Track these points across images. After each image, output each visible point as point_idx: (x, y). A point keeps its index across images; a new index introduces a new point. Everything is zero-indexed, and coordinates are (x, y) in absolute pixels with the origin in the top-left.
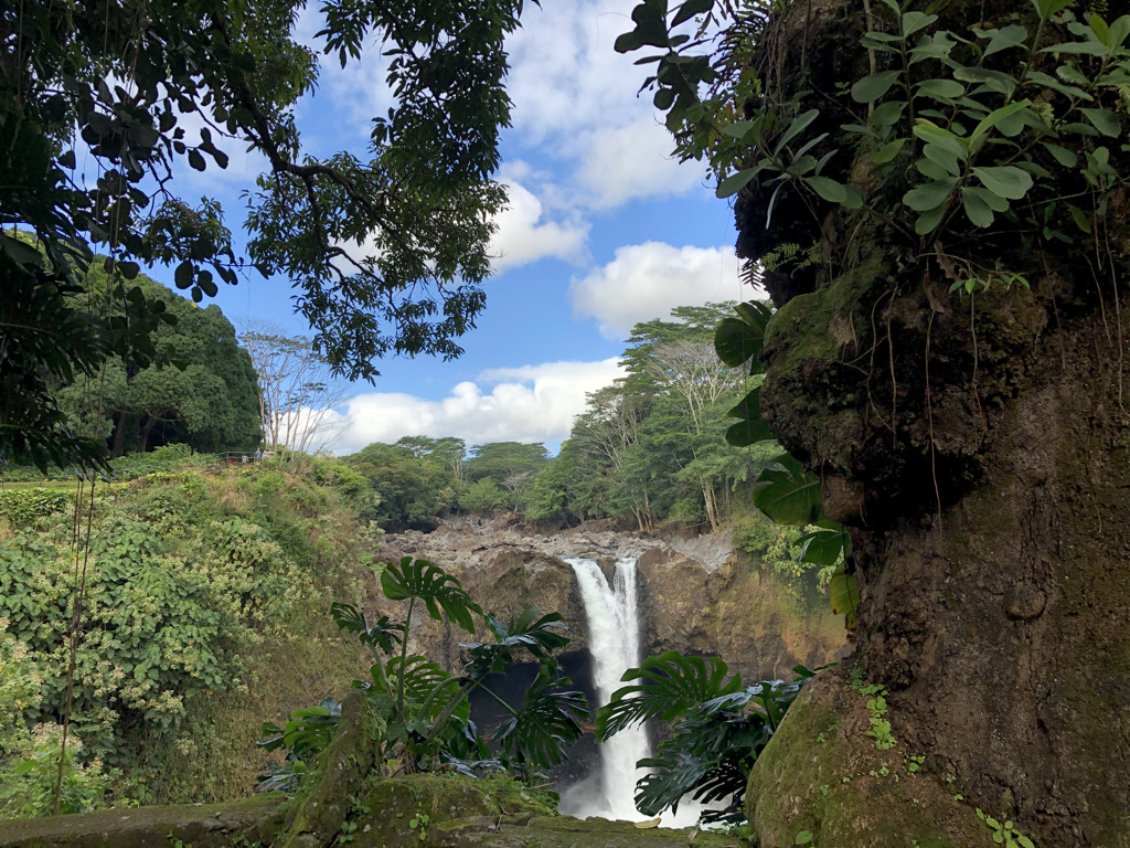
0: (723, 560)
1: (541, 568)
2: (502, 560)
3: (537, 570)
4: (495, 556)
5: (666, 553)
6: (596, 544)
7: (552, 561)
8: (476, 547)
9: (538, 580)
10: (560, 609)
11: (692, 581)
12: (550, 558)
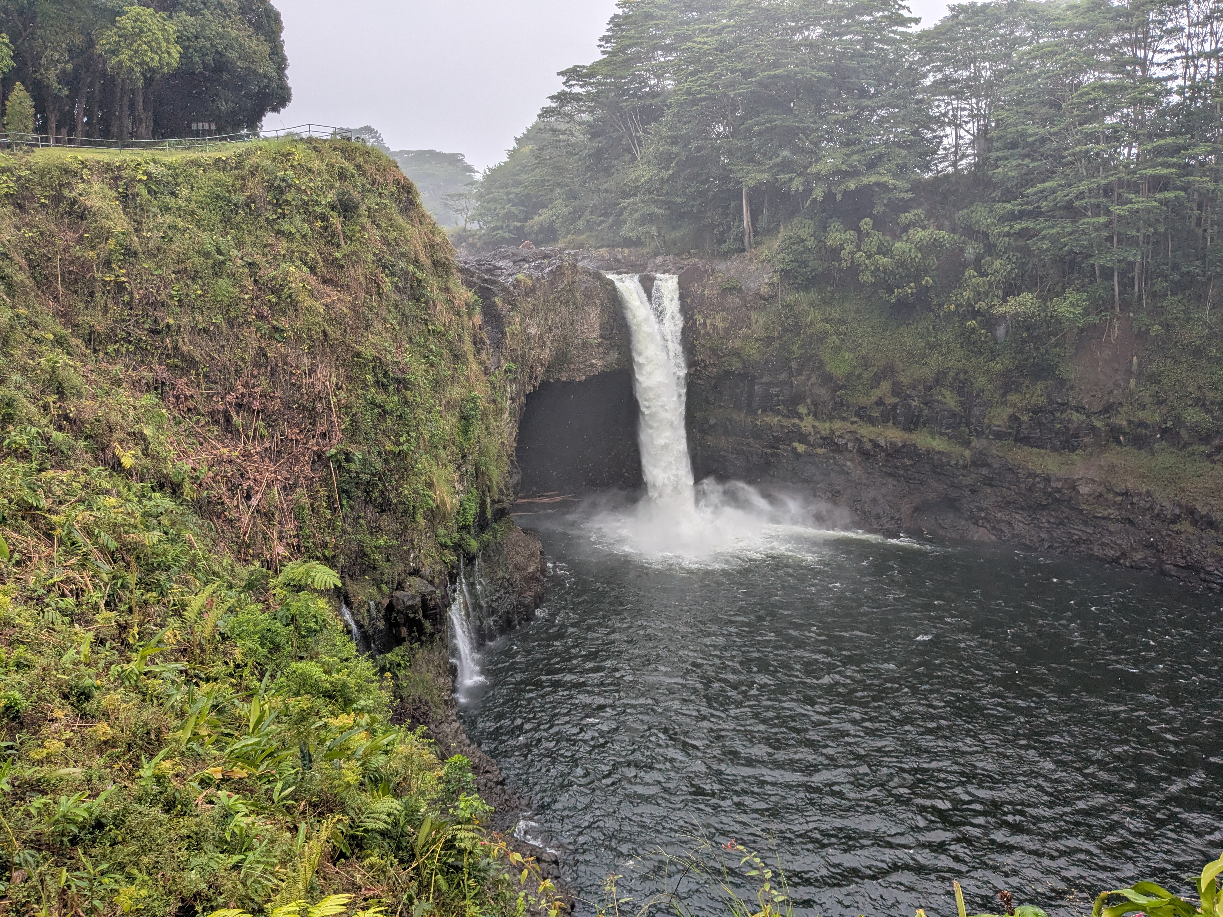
0: (764, 280)
1: (587, 282)
3: (584, 286)
5: (705, 272)
7: (596, 276)
9: (584, 295)
10: (602, 326)
11: (733, 301)
12: (594, 273)
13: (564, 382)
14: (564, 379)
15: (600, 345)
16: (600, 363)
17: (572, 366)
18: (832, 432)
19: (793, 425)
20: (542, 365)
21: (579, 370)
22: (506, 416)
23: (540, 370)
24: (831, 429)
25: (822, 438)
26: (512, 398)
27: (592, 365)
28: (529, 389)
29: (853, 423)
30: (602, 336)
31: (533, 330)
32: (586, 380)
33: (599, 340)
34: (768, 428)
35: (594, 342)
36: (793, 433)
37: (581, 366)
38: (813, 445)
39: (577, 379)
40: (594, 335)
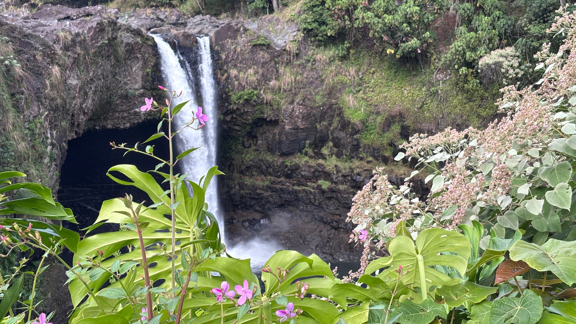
0: (289, 37)
1: (127, 39)
2: (101, 29)
4: (94, 25)
5: (238, 30)
6: (162, 20)
7: (137, 33)
8: (62, 16)
9: (126, 50)
10: (144, 80)
11: (263, 55)
12: (134, 30)
13: (109, 129)
14: (110, 126)
17: (117, 115)
18: (352, 170)
19: (319, 165)
20: (84, 113)
21: (124, 118)
22: (46, 160)
23: (82, 118)
24: (351, 168)
25: (344, 176)
26: (52, 144)
27: (136, 113)
28: (72, 136)
29: (368, 162)
30: (143, 87)
31: (73, 82)
32: (131, 128)
33: (142, 91)
34: (297, 168)
35: (137, 93)
36: (319, 171)
37: (125, 115)
38: (335, 183)
39: (122, 127)
40: (137, 87)
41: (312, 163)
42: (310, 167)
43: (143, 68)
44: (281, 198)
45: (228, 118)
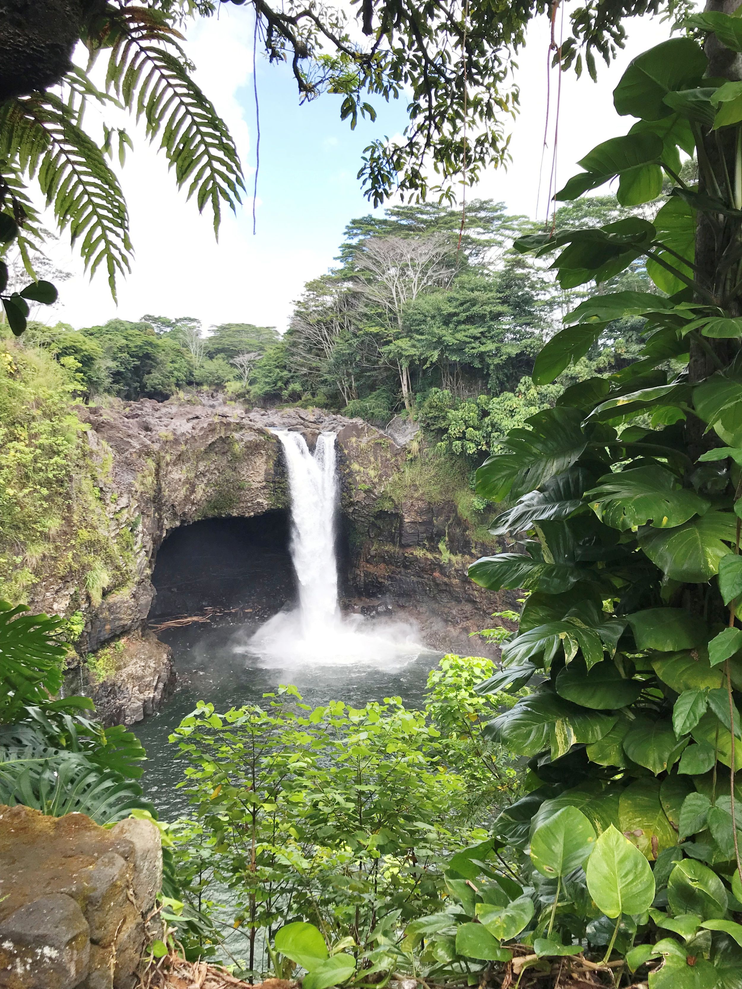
1: (250, 437)
2: (212, 428)
3: (246, 439)
6: (304, 419)
7: (261, 432)
8: (190, 416)
9: (247, 447)
10: (267, 473)
12: (258, 429)
13: (235, 517)
14: (235, 514)
15: (265, 487)
16: (265, 502)
17: (241, 505)
19: (436, 558)
20: (193, 504)
21: (248, 507)
23: (189, 508)
24: (462, 563)
25: (456, 570)
27: (258, 503)
30: (266, 480)
32: (255, 516)
33: (264, 483)
34: (416, 559)
35: (259, 485)
36: (435, 564)
37: (249, 504)
38: (448, 577)
39: (247, 515)
40: (259, 479)
41: (429, 556)
42: (427, 559)
43: (266, 462)
44: (400, 587)
45: (351, 510)
